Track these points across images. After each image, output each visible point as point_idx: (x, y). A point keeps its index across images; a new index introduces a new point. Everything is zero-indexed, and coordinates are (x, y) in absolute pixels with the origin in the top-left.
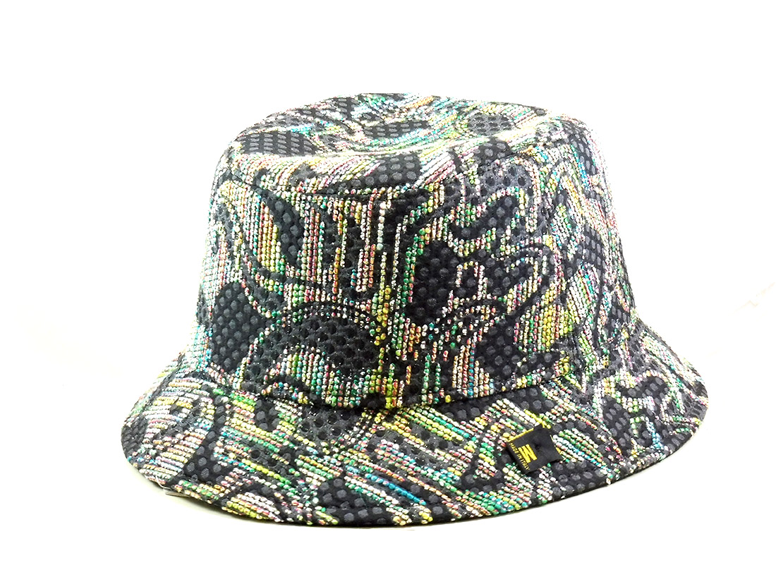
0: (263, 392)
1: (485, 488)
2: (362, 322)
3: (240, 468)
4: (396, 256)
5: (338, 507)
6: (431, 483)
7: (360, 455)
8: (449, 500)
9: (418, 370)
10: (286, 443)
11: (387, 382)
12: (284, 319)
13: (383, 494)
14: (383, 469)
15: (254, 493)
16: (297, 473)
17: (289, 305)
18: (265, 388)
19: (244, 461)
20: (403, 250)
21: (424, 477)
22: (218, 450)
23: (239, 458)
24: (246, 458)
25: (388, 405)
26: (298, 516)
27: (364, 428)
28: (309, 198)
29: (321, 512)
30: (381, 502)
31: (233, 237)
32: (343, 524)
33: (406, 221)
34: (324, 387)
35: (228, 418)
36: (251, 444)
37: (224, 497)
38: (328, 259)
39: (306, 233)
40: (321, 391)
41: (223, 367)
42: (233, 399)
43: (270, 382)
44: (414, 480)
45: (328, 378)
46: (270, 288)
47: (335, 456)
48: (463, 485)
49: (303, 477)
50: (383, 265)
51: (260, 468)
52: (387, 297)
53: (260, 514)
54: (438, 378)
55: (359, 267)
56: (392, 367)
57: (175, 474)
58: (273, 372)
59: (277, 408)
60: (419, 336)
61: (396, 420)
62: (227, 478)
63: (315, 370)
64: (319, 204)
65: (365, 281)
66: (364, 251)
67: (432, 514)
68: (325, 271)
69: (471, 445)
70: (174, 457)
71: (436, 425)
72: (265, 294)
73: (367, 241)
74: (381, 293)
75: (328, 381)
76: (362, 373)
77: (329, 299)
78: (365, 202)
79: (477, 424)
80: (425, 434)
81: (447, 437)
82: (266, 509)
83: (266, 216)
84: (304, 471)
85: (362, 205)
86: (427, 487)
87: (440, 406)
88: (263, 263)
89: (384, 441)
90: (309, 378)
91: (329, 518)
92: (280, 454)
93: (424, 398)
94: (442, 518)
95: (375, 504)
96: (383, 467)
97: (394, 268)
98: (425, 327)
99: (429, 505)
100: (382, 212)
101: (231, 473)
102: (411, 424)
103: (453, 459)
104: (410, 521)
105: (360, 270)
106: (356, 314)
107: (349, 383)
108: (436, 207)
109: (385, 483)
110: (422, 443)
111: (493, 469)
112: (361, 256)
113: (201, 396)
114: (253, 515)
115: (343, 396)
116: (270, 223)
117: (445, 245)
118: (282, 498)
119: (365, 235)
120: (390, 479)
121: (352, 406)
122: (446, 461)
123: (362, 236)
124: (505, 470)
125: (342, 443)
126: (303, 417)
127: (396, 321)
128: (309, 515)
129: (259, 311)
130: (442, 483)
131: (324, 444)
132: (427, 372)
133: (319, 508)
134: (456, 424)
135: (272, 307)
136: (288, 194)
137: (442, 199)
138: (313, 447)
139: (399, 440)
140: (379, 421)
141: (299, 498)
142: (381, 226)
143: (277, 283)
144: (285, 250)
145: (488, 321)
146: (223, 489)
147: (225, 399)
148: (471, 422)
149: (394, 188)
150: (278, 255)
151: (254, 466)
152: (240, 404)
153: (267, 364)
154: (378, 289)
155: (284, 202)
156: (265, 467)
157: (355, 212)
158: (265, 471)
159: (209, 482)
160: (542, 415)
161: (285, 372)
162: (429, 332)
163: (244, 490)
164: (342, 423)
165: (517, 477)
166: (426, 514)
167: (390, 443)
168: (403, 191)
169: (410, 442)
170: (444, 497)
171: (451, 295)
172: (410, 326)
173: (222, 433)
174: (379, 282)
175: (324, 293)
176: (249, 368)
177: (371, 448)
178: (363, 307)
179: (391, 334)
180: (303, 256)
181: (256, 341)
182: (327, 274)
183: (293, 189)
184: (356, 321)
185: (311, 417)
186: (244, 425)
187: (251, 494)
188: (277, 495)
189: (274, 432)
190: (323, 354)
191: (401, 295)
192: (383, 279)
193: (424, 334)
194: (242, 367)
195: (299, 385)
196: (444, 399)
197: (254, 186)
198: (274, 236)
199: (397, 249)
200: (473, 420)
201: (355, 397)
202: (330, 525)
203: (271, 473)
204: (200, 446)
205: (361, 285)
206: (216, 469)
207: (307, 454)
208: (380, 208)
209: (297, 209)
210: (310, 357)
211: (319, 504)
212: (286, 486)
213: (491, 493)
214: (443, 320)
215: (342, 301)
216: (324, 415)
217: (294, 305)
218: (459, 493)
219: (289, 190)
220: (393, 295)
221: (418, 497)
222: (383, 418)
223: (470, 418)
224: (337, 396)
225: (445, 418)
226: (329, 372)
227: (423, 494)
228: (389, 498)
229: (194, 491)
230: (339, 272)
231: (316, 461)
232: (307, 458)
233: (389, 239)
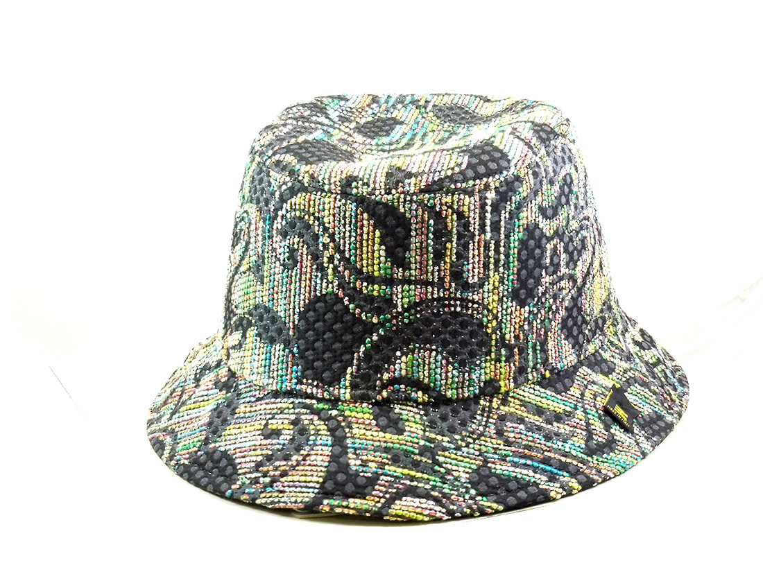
0: (379, 398)
1: (605, 450)
2: (475, 312)
3: (387, 475)
4: (502, 244)
5: (497, 494)
6: (566, 455)
7: (493, 441)
8: (585, 467)
9: (522, 351)
10: (422, 443)
11: (501, 367)
12: (394, 321)
13: (531, 473)
14: (520, 450)
15: (411, 497)
16: (443, 470)
17: (400, 307)
18: (380, 393)
19: (387, 467)
20: (507, 236)
21: (557, 451)
22: (354, 463)
23: (382, 465)
24: (388, 464)
25: (503, 389)
26: (465, 510)
27: (485, 415)
28: (415, 198)
29: (484, 502)
30: (532, 481)
31: (321, 248)
32: (508, 509)
33: (508, 208)
34: (444, 382)
35: (347, 430)
36: (387, 450)
37: (383, 506)
38: (439, 256)
39: (413, 233)
40: (441, 386)
41: (322, 380)
42: (343, 411)
43: (384, 386)
44: (552, 455)
45: (447, 372)
46: (375, 293)
47: (471, 446)
48: (590, 452)
49: (449, 472)
50: (492, 253)
51: (406, 471)
52: (497, 284)
53: (427, 516)
54: (539, 355)
55: (470, 259)
56: (503, 352)
57: (313, 495)
58: (386, 376)
59: (396, 411)
60: (523, 318)
61: (511, 402)
62: (377, 487)
63: (433, 366)
64: (426, 202)
65: (476, 271)
66: (474, 242)
67: (580, 483)
68: (437, 268)
69: (580, 413)
70: (303, 479)
71: (544, 400)
72: (370, 299)
73: (477, 233)
74: (491, 281)
75: (447, 376)
76: (478, 362)
77: (442, 295)
78: (471, 194)
79: (574, 394)
80: (539, 411)
81: (558, 411)
82: (431, 510)
83: (365, 222)
84: (449, 466)
85: (470, 197)
86: (563, 459)
87: (543, 383)
88: (365, 270)
89: (509, 424)
90: (427, 375)
91: (495, 506)
92: (421, 454)
93: (530, 377)
94: (588, 484)
95: (528, 484)
96: (519, 447)
97: (502, 255)
98: (527, 308)
99: (572, 475)
100: (489, 202)
101: (379, 482)
102: (524, 404)
103: (572, 429)
104: (564, 493)
105: (471, 261)
106: (470, 305)
107: (467, 374)
108: (529, 191)
109: (529, 462)
110: (541, 420)
111: (604, 431)
112: (471, 248)
113: (300, 414)
114: (420, 517)
115: (462, 388)
116: (371, 228)
117: (537, 226)
118: (440, 496)
119: (475, 227)
120: (530, 457)
121: (472, 396)
122: (567, 432)
123: (471, 229)
124: (612, 431)
125: (473, 433)
126: (425, 415)
127: (505, 307)
128: (475, 507)
129: (364, 318)
130: (574, 453)
131: (457, 437)
132: (530, 351)
133: (479, 498)
134: (559, 396)
135: (379, 312)
136: (390, 197)
137: (532, 182)
138: (448, 442)
139: (521, 420)
140: (497, 406)
141: (456, 493)
142: (488, 215)
143: (383, 287)
144: (390, 253)
145: (567, 294)
146: (377, 499)
147: (334, 412)
148: (568, 392)
149: (494, 177)
150: (383, 259)
151: (399, 470)
152: (354, 414)
153: (379, 370)
154: (488, 277)
155: (386, 205)
156: (410, 469)
157: (464, 205)
158: (413, 473)
159: (358, 495)
160: (610, 376)
161: (400, 374)
162: (530, 312)
163: (399, 495)
164: (464, 414)
165: (622, 435)
166: (574, 483)
167: (515, 425)
168: (502, 179)
169: (530, 420)
170: (580, 465)
171: (544, 273)
172: (516, 310)
173: (349, 445)
174: (489, 270)
175: (436, 289)
176: (356, 377)
177: (500, 433)
178: (476, 297)
179: (501, 320)
180: (413, 256)
181: (362, 349)
182: (439, 271)
183: (394, 191)
184: (470, 312)
185: (435, 414)
186: (368, 433)
187: (409, 499)
188: (436, 494)
189: (405, 434)
190: (440, 349)
191: (508, 280)
192: (492, 266)
193: (526, 315)
194: (348, 377)
195: (418, 385)
196: (545, 375)
197: (345, 194)
198: (377, 240)
199: (503, 236)
200: (569, 390)
201: (474, 386)
202: (497, 512)
203: (419, 475)
204: (329, 462)
205: (473, 276)
206: (360, 481)
207: (444, 449)
208: (486, 198)
209: (402, 210)
210: (426, 354)
211: (478, 495)
212: (439, 484)
213: (611, 454)
214: (539, 299)
215: (455, 294)
216: (446, 410)
217: (406, 306)
218: (589, 459)
219: (389, 193)
220: (501, 281)
221: (560, 470)
222: (499, 402)
223: (567, 389)
224: (457, 389)
225: (549, 392)
226: (447, 366)
227: (564, 467)
228: (537, 476)
229: (347, 507)
230: (451, 266)
231: (456, 454)
232: (447, 454)
233: (496, 227)
